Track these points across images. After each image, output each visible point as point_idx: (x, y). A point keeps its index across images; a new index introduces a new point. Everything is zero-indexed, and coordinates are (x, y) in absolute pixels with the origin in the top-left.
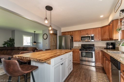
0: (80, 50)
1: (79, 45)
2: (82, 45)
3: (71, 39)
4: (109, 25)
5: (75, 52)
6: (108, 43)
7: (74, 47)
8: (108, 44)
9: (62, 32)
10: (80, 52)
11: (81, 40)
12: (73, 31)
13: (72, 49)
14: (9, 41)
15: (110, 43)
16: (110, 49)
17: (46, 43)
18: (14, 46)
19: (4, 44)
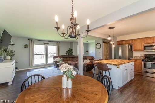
0: (143, 60)
1: (141, 55)
3: (130, 48)
7: (133, 57)
9: (118, 41)
10: (143, 63)
11: (145, 49)
12: (132, 40)
13: (132, 59)
14: (69, 51)
17: (100, 53)
18: (72, 54)
19: (66, 53)
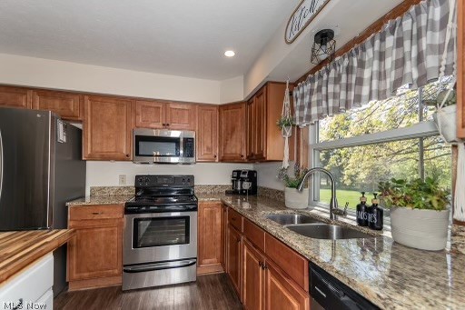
0: (129, 209)
2: (137, 177)
4: (249, 102)
5: (96, 224)
6: (239, 172)
7: (88, 193)
8: (237, 176)
10: (129, 223)
11: (137, 154)
15: (244, 173)
16: (245, 194)
